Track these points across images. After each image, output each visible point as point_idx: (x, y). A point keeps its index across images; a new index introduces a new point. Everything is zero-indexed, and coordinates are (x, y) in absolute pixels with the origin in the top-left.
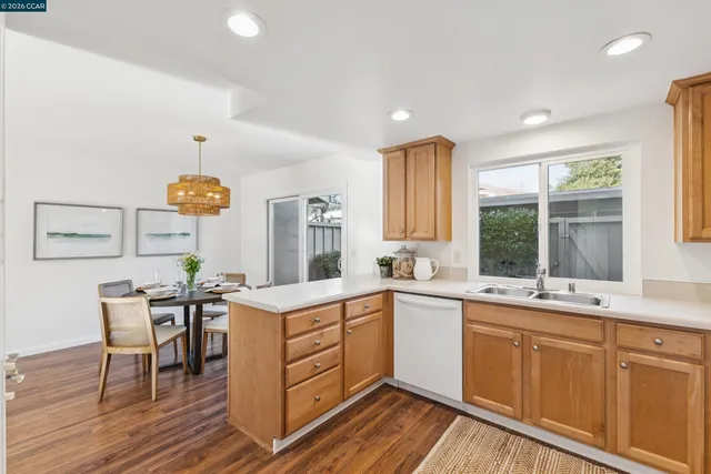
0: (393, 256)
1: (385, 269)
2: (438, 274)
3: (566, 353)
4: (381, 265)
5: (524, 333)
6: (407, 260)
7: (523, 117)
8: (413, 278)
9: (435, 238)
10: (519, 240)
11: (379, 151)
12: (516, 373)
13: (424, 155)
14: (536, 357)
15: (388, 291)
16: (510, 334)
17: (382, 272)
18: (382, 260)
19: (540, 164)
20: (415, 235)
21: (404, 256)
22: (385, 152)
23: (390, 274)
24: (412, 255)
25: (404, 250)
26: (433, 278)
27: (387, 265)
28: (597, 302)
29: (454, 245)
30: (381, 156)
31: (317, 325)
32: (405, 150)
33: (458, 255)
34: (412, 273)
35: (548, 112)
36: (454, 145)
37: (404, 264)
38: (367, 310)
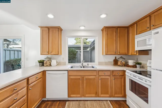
0: (44, 60)
1: (41, 64)
2: (58, 64)
3: (90, 79)
4: (39, 63)
5: (82, 76)
6: (49, 61)
7: (80, 27)
8: (51, 66)
9: (58, 54)
10: (72, 55)
11: (39, 27)
12: (81, 86)
13: (55, 31)
14: (85, 81)
15: (44, 71)
16: (79, 77)
17: (40, 65)
18: (40, 61)
19: (81, 38)
20: (52, 53)
21: (48, 59)
22: (41, 27)
23: (43, 65)
24: (50, 59)
25: (48, 58)
26: (57, 65)
27: (42, 63)
28: (93, 67)
29: (62, 56)
30: (40, 28)
31: (15, 91)
32: (49, 28)
33: (63, 59)
34: (50, 64)
35: (85, 27)
36: (62, 30)
37: (48, 62)
38: (37, 79)
